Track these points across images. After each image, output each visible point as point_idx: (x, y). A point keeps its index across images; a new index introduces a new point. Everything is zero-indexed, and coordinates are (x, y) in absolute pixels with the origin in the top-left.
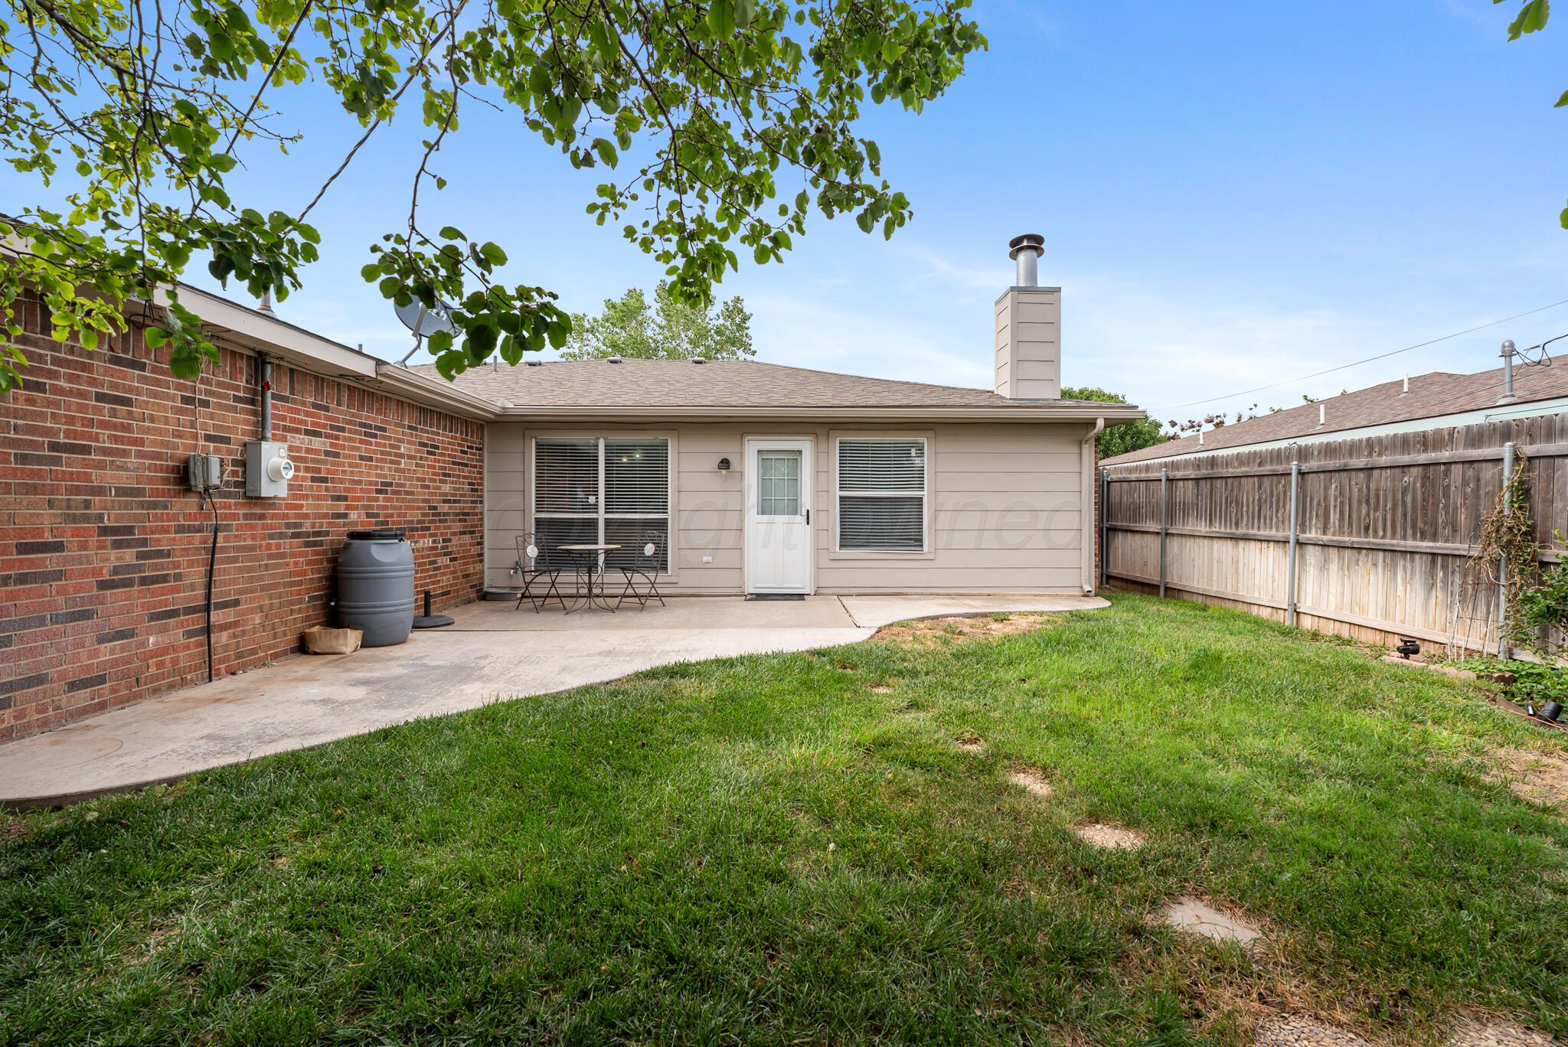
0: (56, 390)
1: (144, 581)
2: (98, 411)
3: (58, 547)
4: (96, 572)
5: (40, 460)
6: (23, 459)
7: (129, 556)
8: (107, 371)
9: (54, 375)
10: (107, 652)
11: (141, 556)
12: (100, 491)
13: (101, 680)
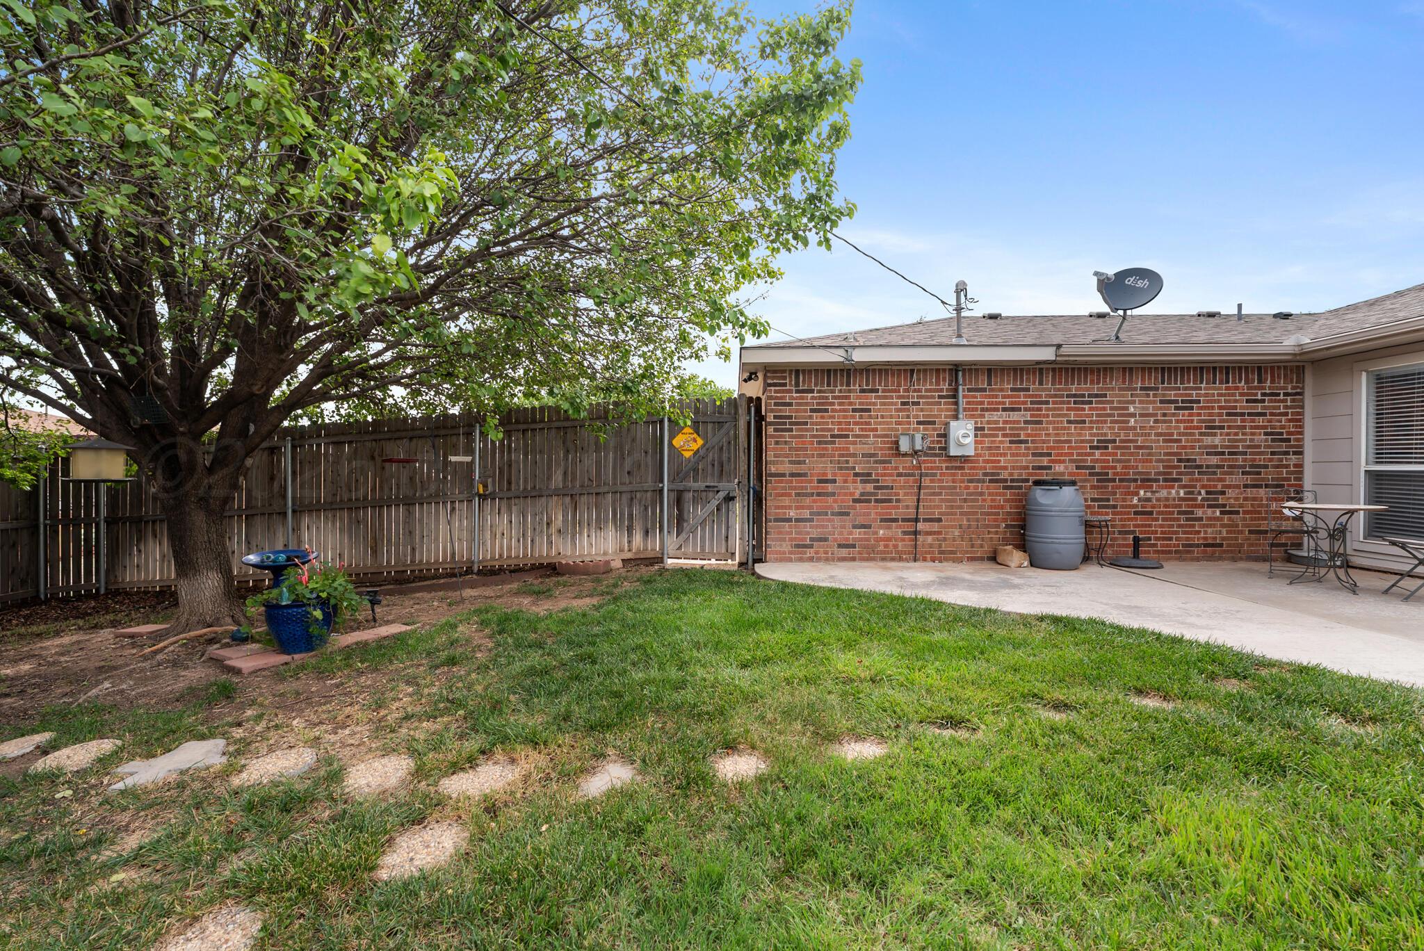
0: (833, 411)
1: (877, 501)
2: (854, 417)
3: (834, 481)
4: (852, 494)
5: (826, 443)
6: (819, 443)
7: (870, 487)
8: (858, 398)
9: (833, 404)
10: (857, 534)
11: (875, 488)
12: (854, 455)
13: (854, 546)
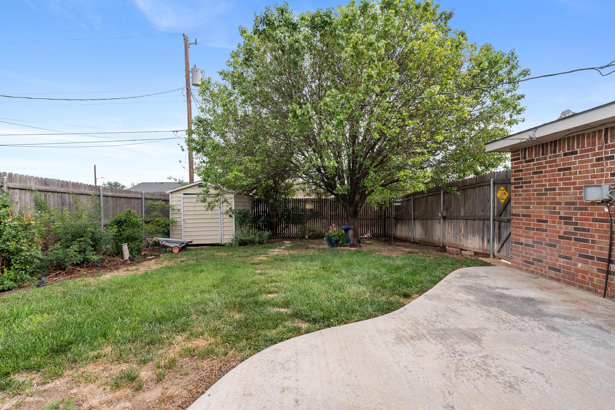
0: (546, 172)
1: (576, 239)
2: (559, 175)
3: (546, 222)
4: (558, 232)
5: (542, 194)
6: (538, 195)
7: (571, 228)
8: (562, 160)
9: (545, 167)
10: (562, 262)
11: (576, 229)
12: (560, 203)
13: (559, 271)
